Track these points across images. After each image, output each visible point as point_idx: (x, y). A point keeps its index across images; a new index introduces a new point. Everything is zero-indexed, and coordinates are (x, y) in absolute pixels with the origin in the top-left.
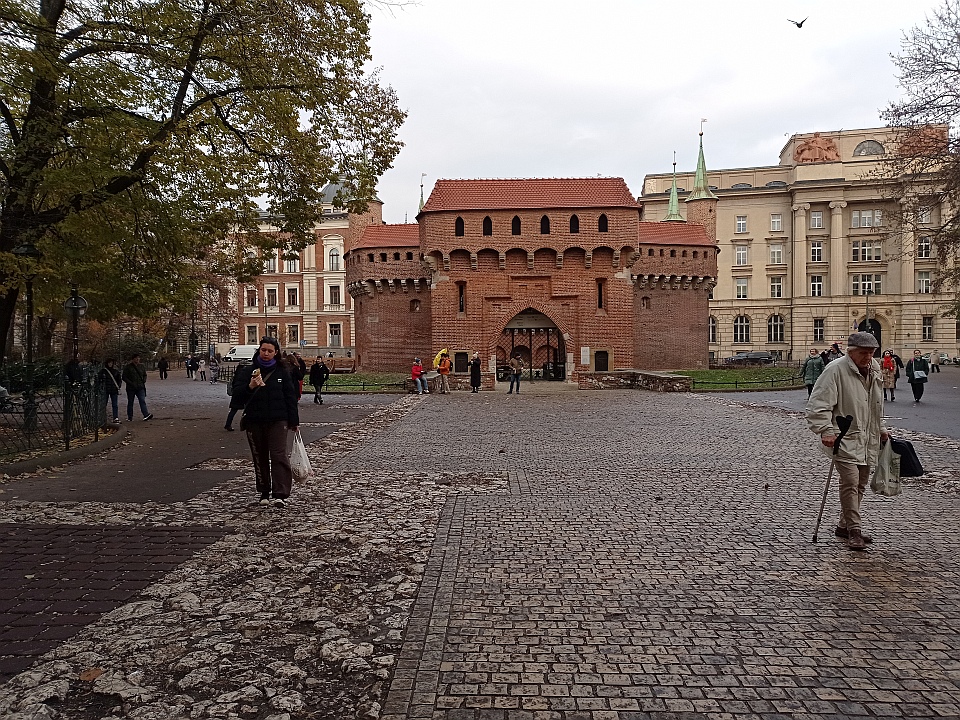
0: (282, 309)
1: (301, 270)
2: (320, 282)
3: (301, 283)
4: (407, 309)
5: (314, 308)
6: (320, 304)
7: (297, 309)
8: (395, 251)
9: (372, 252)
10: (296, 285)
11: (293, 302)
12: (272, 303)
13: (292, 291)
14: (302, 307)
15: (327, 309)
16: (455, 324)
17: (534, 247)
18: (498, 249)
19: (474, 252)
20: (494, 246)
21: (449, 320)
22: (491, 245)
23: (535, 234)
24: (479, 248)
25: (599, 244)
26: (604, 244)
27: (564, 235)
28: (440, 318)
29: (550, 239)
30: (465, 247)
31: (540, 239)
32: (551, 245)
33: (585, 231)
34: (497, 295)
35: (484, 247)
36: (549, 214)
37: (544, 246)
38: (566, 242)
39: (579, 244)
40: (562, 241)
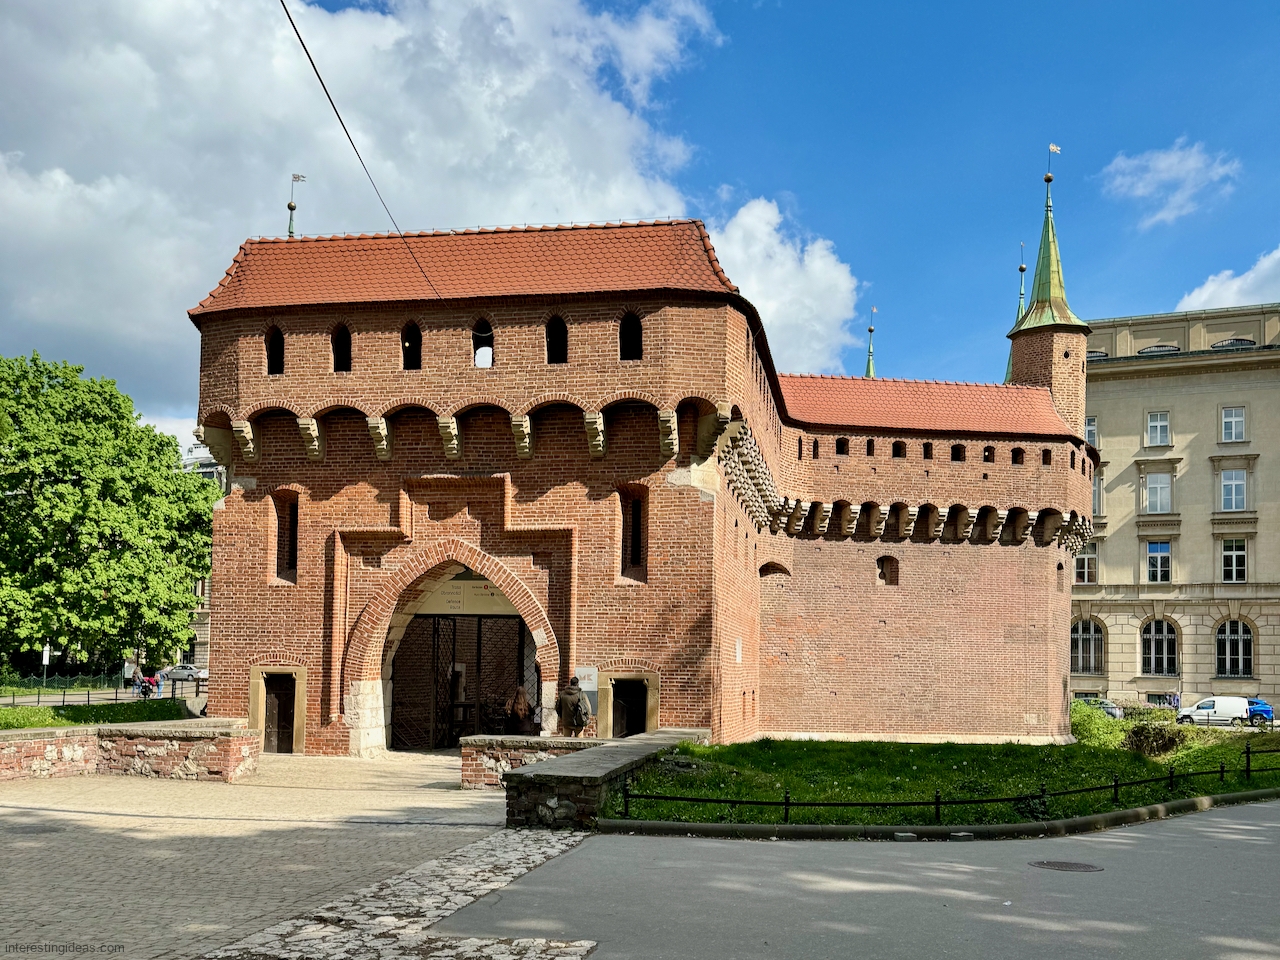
16: (266, 599)
17: (453, 402)
18: (365, 408)
19: (305, 415)
20: (354, 400)
21: (251, 591)
22: (348, 397)
23: (456, 367)
24: (318, 403)
25: (617, 392)
26: (631, 391)
27: (529, 368)
28: (232, 583)
29: (493, 381)
30: (285, 402)
31: (469, 381)
32: (495, 397)
33: (582, 357)
34: (372, 526)
35: (330, 401)
36: (492, 314)
37: (477, 398)
38: (534, 387)
39: (566, 393)
40: (523, 384)
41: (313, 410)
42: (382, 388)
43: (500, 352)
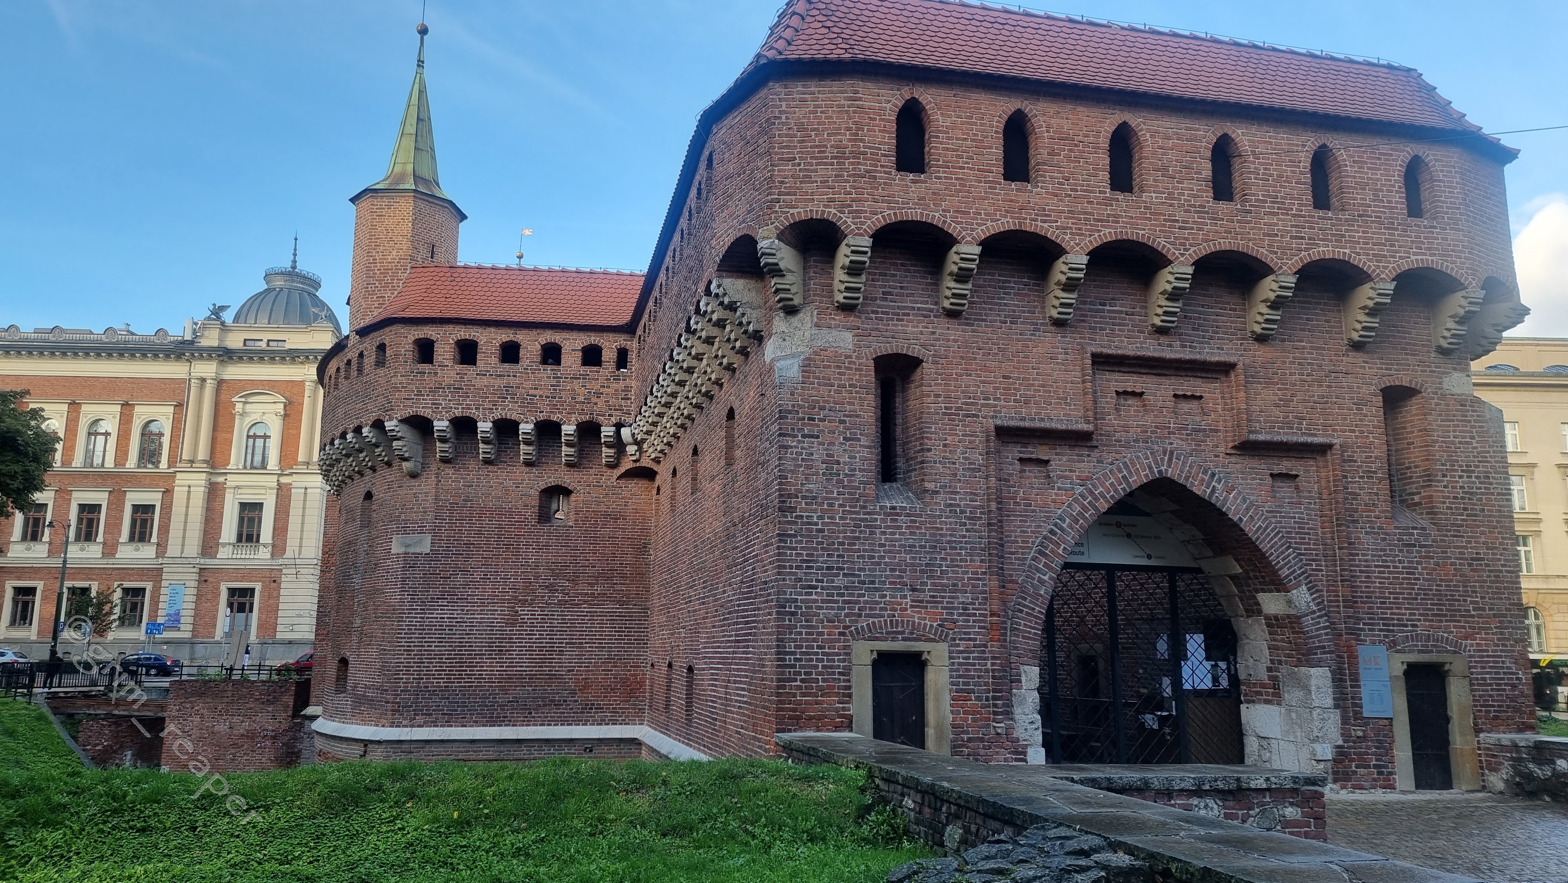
0: (110, 549)
1: (171, 463)
2: (214, 493)
3: (168, 493)
4: (531, 513)
5: (193, 548)
6: (209, 544)
7: (146, 553)
8: (505, 336)
9: (429, 332)
10: (153, 497)
11: (140, 534)
12: (87, 533)
13: (143, 511)
14: (162, 548)
15: (224, 553)
16: (875, 527)
17: (1191, 245)
18: (1066, 240)
19: (969, 239)
20: (1046, 225)
21: (850, 512)
22: (1036, 220)
23: (1194, 196)
24: (989, 223)
25: (1413, 258)
26: (1430, 258)
27: (1294, 212)
28: (815, 498)
29: (1249, 222)
30: (935, 217)
31: (1214, 219)
32: (1250, 244)
33: (1362, 205)
34: (1042, 420)
35: (1007, 223)
36: (1240, 131)
37: (1224, 244)
38: (1303, 238)
39: (1347, 251)
40: (1288, 232)
41: (982, 232)
42: (1086, 213)
43: (1253, 184)
